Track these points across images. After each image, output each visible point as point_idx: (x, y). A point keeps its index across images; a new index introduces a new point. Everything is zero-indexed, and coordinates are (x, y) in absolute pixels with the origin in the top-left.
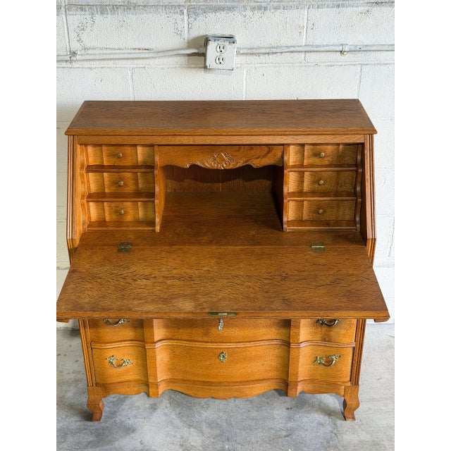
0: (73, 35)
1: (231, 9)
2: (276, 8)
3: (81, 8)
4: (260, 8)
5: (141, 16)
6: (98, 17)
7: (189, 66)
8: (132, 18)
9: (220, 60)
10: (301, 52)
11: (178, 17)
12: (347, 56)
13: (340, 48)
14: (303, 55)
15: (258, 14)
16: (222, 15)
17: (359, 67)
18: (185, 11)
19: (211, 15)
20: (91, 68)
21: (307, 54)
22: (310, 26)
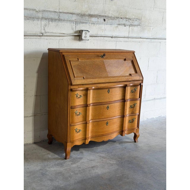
0: (42, 28)
1: (86, 23)
2: (97, 24)
3: (46, 19)
4: (93, 23)
5: (63, 23)
6: (50, 22)
7: (75, 39)
8: (60, 23)
9: (85, 37)
10: (103, 36)
11: (72, 24)
12: (113, 39)
13: (112, 36)
14: (103, 37)
15: (93, 25)
16: (84, 24)
17: (116, 42)
18: (75, 23)
19: (81, 24)
20: (47, 39)
21: (104, 38)
22: (105, 29)
